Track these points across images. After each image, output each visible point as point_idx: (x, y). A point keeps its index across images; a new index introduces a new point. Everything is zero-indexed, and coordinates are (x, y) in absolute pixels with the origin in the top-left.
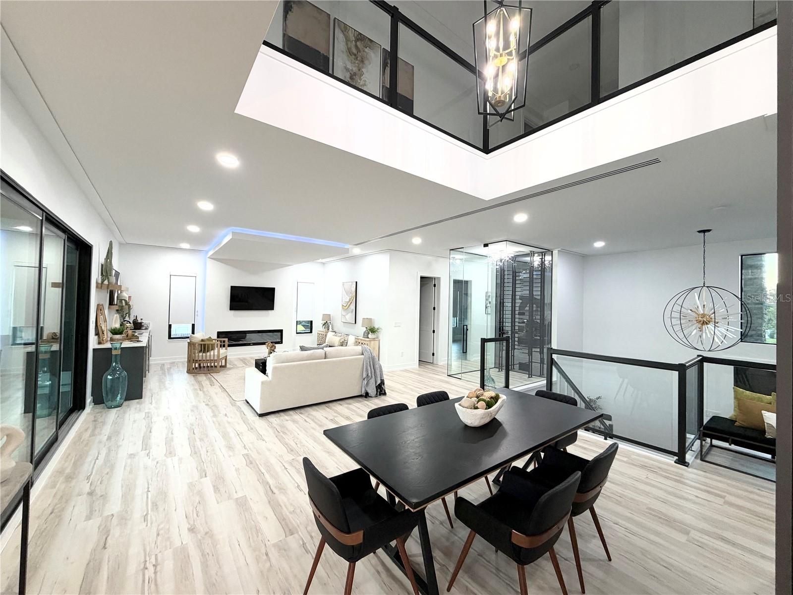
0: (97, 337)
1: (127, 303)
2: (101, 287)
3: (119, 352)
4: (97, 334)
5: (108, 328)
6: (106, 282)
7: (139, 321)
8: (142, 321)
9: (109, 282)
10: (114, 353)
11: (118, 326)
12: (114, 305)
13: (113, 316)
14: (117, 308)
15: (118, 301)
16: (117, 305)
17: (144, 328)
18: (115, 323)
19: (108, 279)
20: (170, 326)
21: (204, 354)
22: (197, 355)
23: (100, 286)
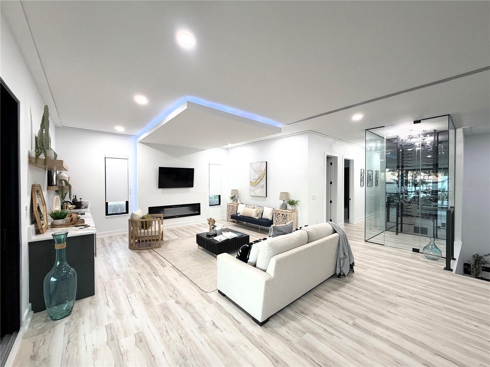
0: (33, 226)
1: (67, 184)
2: (36, 162)
3: (64, 245)
4: (33, 221)
5: (49, 211)
6: (42, 156)
7: (79, 200)
8: (82, 200)
9: (46, 156)
10: (57, 247)
11: (58, 208)
12: (54, 185)
13: (54, 197)
14: (56, 188)
15: (58, 181)
16: (56, 185)
17: (83, 207)
18: (56, 206)
19: (45, 152)
20: (107, 204)
21: (146, 231)
22: (139, 231)
23: (34, 161)
